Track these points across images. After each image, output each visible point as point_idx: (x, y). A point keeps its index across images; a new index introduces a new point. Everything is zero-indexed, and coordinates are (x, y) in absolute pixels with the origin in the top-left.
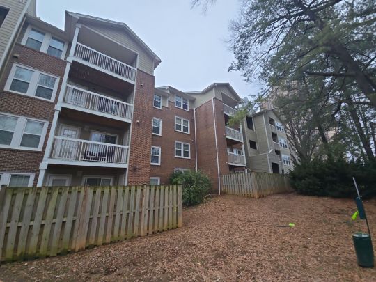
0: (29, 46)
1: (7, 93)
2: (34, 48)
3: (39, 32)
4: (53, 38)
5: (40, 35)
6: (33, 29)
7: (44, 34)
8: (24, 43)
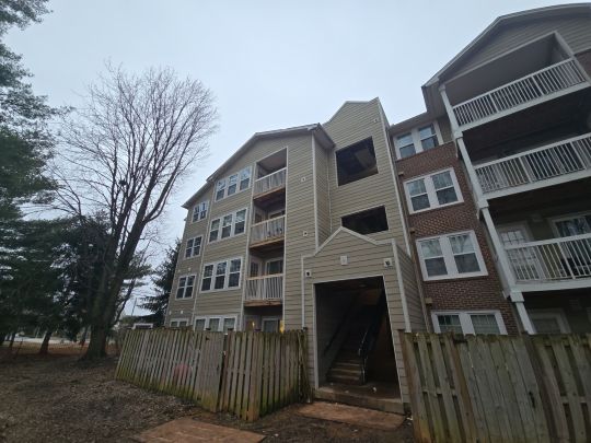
0: (404, 157)
1: (414, 215)
2: (410, 155)
3: (404, 136)
4: (420, 130)
5: (407, 138)
6: (399, 138)
7: (409, 134)
8: (399, 158)
